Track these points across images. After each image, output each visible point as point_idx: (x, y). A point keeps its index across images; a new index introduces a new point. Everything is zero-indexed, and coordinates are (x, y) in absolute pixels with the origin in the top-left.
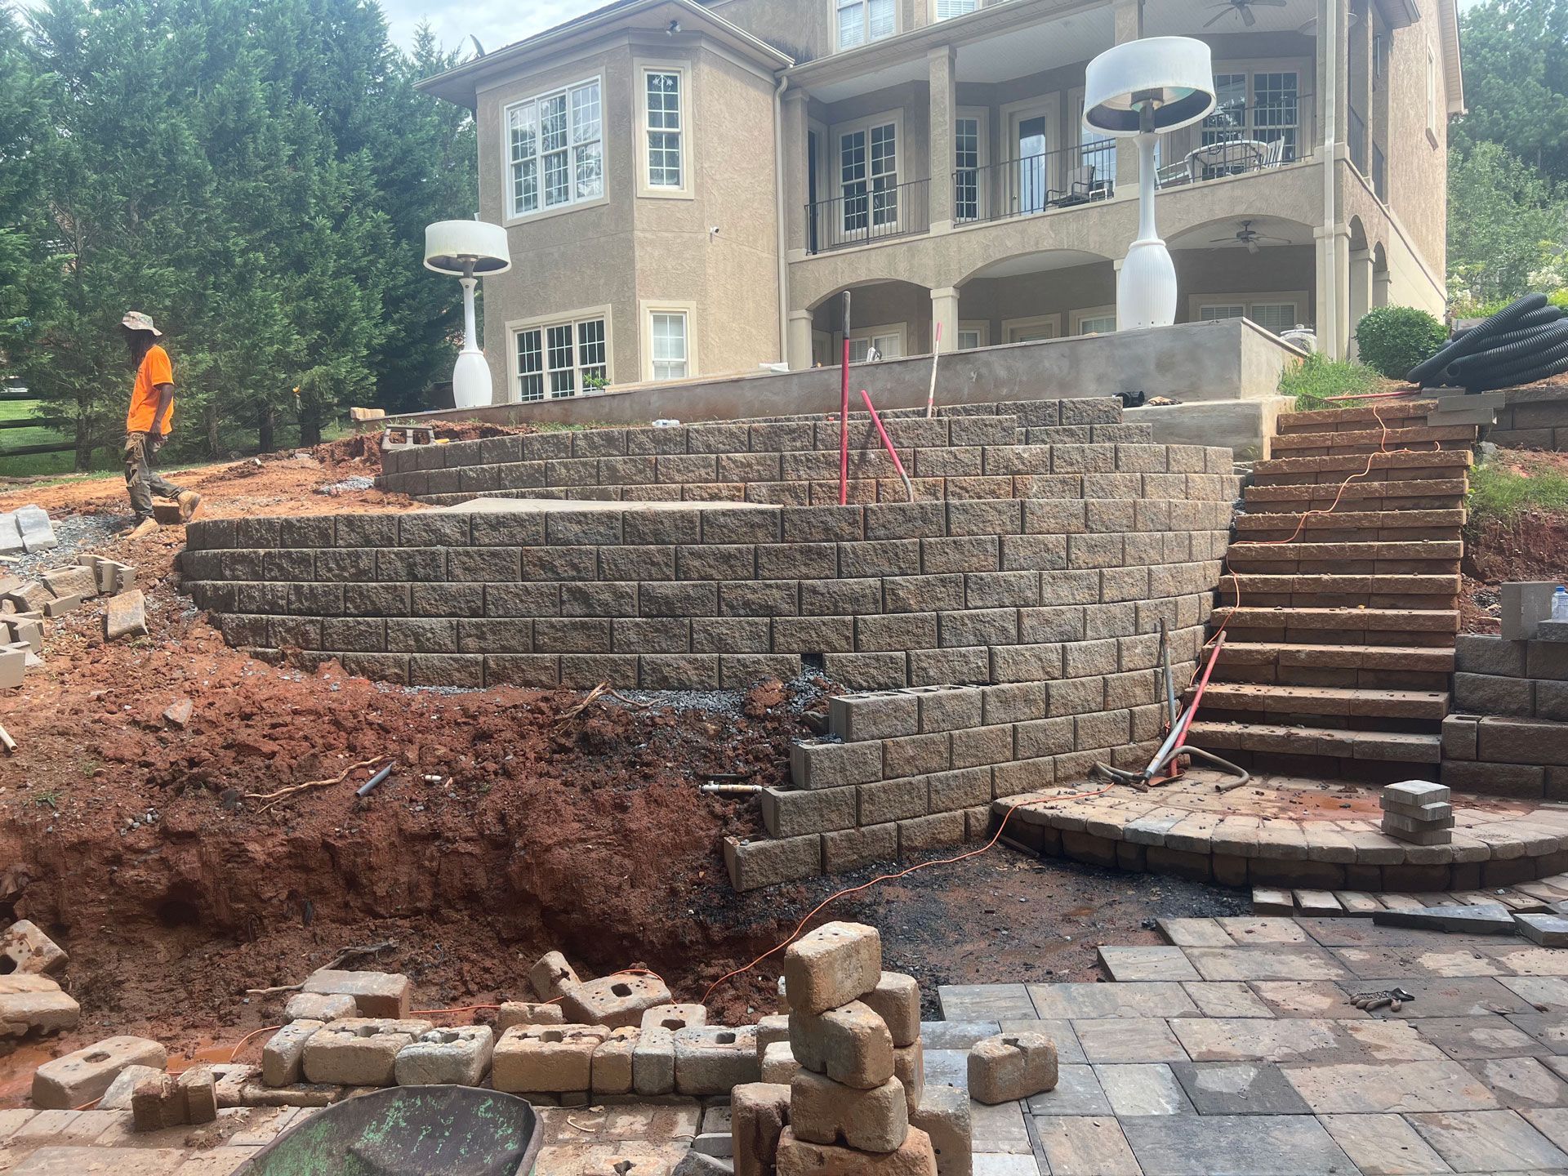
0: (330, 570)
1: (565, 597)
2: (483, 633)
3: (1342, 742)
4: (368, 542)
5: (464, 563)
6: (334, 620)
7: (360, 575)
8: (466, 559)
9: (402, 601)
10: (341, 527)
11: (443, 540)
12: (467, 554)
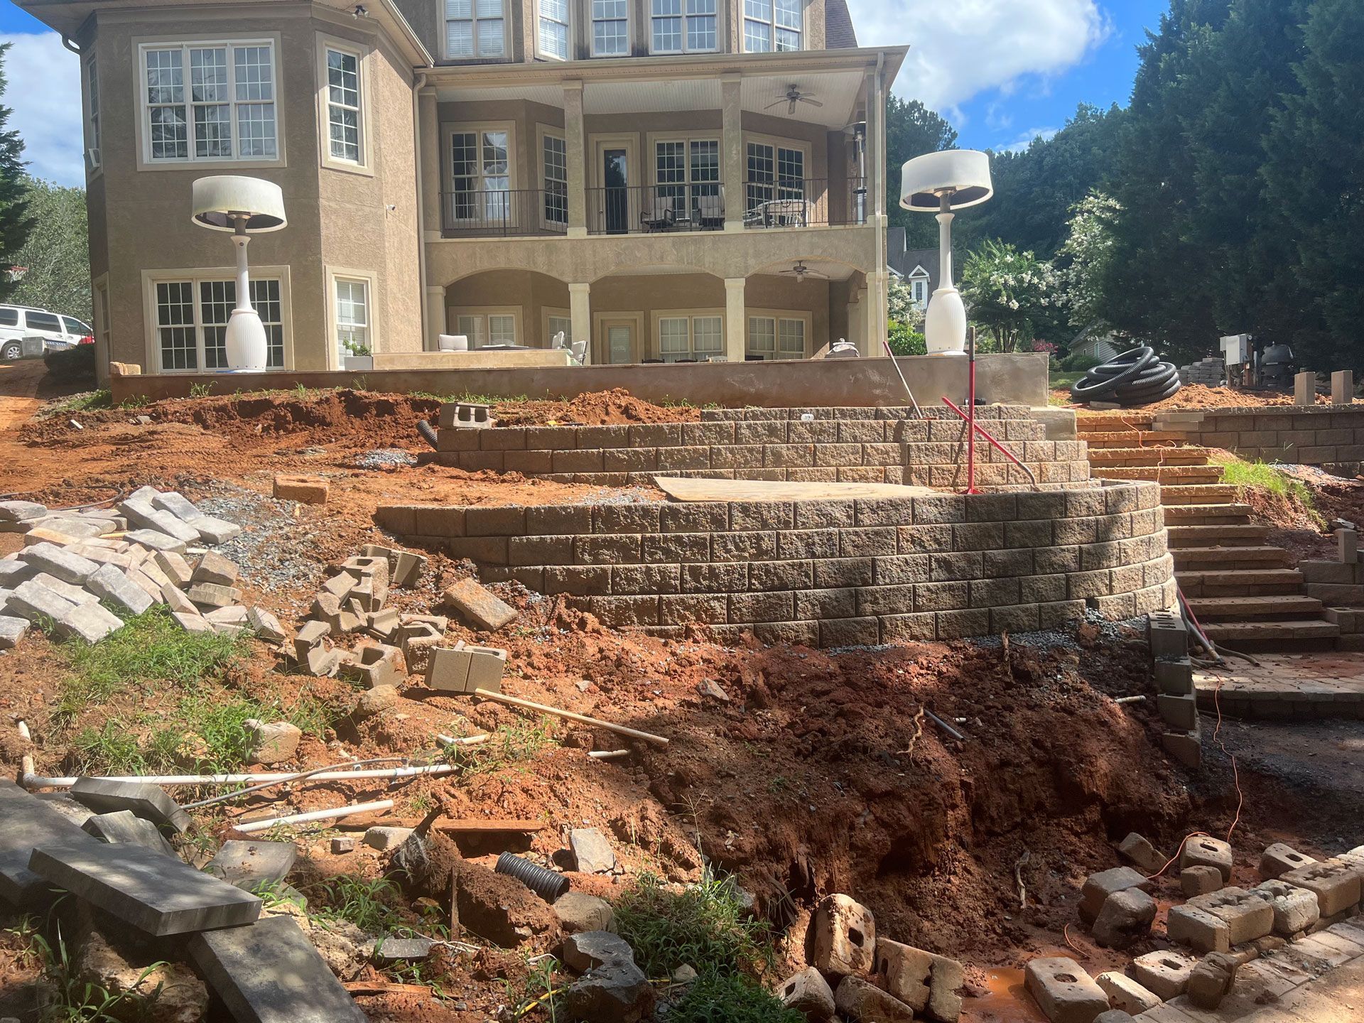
0: (728, 551)
1: (934, 567)
2: (877, 598)
3: (1288, 629)
4: (765, 525)
5: (853, 542)
6: (743, 596)
7: (761, 554)
8: (854, 538)
9: (807, 576)
10: (735, 513)
11: (832, 522)
12: (856, 533)
